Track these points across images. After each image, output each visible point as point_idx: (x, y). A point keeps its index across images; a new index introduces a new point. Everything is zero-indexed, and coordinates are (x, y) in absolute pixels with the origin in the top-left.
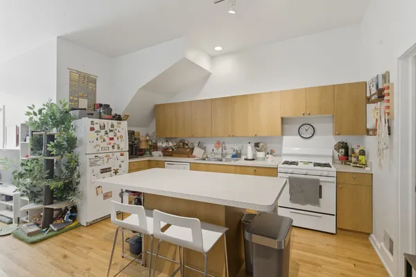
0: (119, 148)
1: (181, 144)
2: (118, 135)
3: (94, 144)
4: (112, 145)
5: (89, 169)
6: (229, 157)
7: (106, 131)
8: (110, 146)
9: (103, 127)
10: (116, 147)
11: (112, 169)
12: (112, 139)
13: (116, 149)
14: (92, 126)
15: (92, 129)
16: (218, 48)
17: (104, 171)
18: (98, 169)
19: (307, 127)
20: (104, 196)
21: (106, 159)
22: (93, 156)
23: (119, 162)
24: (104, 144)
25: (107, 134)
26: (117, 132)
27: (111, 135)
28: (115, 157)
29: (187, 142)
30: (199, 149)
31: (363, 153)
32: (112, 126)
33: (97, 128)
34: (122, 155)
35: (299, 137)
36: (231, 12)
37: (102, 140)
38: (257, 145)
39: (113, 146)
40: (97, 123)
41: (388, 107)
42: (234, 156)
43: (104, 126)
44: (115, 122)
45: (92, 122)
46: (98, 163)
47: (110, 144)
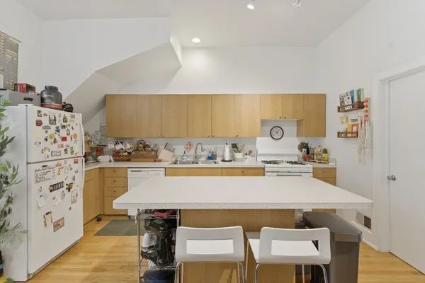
0: (72, 152)
1: (141, 145)
2: (72, 133)
3: (42, 146)
4: (65, 148)
5: (34, 187)
6: (203, 159)
7: (57, 128)
8: (62, 150)
9: (53, 121)
10: (69, 150)
11: (65, 183)
12: (64, 139)
13: (69, 155)
14: (39, 118)
15: (39, 123)
16: (196, 40)
17: (54, 187)
18: (46, 185)
19: (278, 129)
20: (55, 226)
21: (57, 169)
22: (39, 166)
23: (72, 173)
24: (55, 147)
25: (58, 131)
26: (70, 128)
27: (63, 133)
28: (67, 165)
29: (148, 144)
30: (167, 151)
31: (325, 151)
32: (65, 120)
33: (45, 121)
34: (76, 162)
35: (270, 138)
36: (251, 7)
37: (53, 140)
38: (234, 146)
39: (66, 150)
40: (45, 115)
41: (367, 116)
42: (209, 158)
43: (55, 120)
44: (68, 114)
45: (39, 112)
46: (47, 177)
47: (62, 146)
